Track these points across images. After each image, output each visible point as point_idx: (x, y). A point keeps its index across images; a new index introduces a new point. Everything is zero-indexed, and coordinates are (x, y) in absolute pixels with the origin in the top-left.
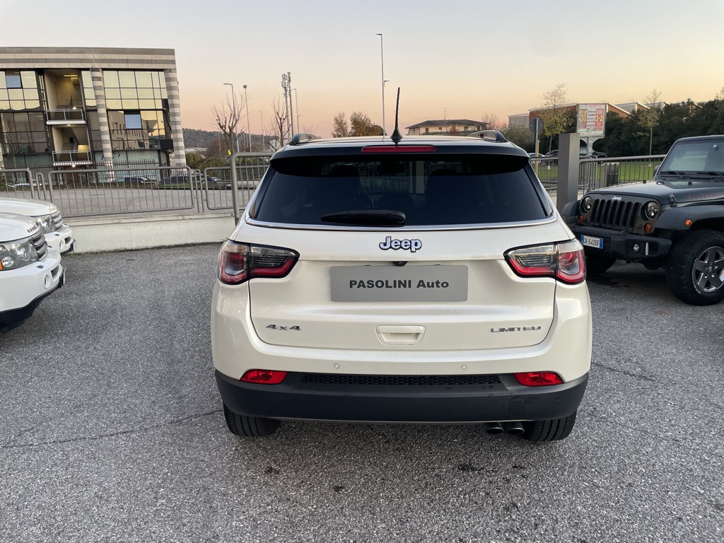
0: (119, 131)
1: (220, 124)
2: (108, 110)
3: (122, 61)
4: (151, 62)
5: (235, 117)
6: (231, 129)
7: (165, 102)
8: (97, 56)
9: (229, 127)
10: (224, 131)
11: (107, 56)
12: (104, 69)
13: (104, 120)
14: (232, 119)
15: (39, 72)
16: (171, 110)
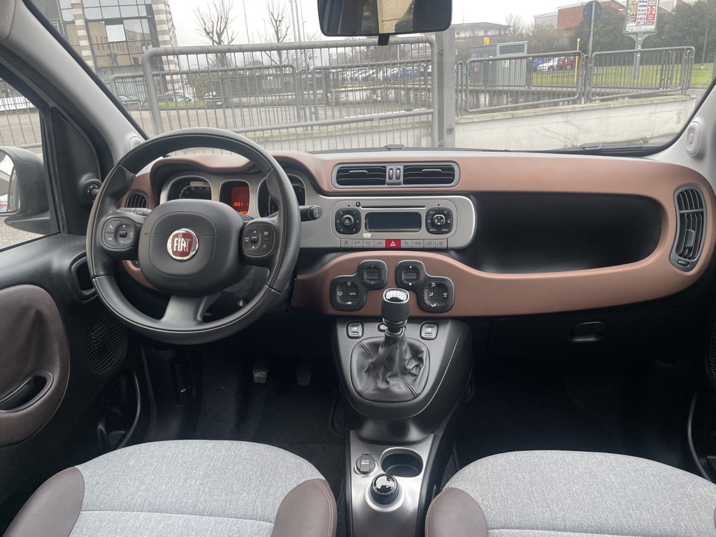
0: (100, 45)
1: (205, 29)
2: (87, 21)
5: (224, 20)
6: (220, 35)
7: (149, 8)
9: (217, 33)
10: (212, 38)
13: (82, 33)
14: (219, 23)
16: (157, 18)
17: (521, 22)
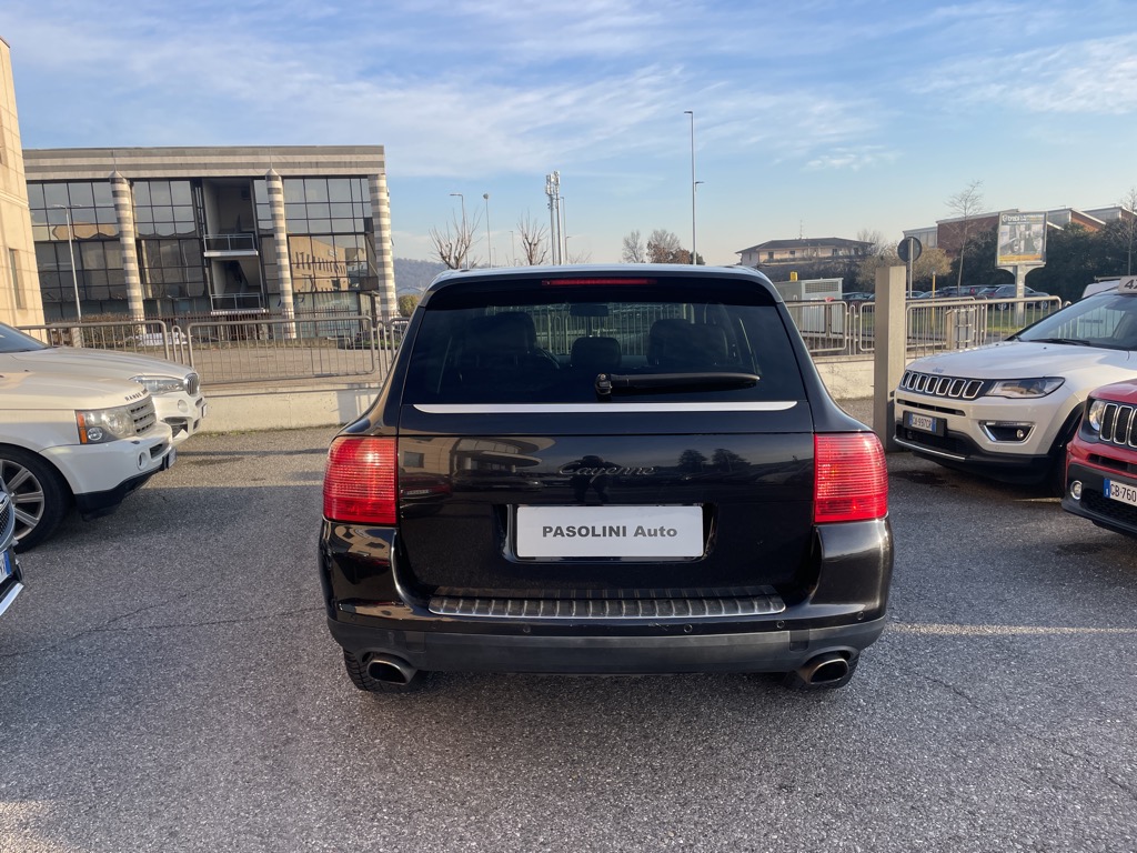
1: (441, 253)
2: (288, 236)
3: (310, 165)
4: (350, 164)
5: (465, 243)
6: (457, 260)
7: (368, 222)
8: (275, 159)
9: (456, 258)
10: (448, 263)
11: (290, 159)
12: (284, 178)
13: (284, 249)
14: (459, 246)
15: (196, 182)
16: (376, 234)
17: (881, 242)
